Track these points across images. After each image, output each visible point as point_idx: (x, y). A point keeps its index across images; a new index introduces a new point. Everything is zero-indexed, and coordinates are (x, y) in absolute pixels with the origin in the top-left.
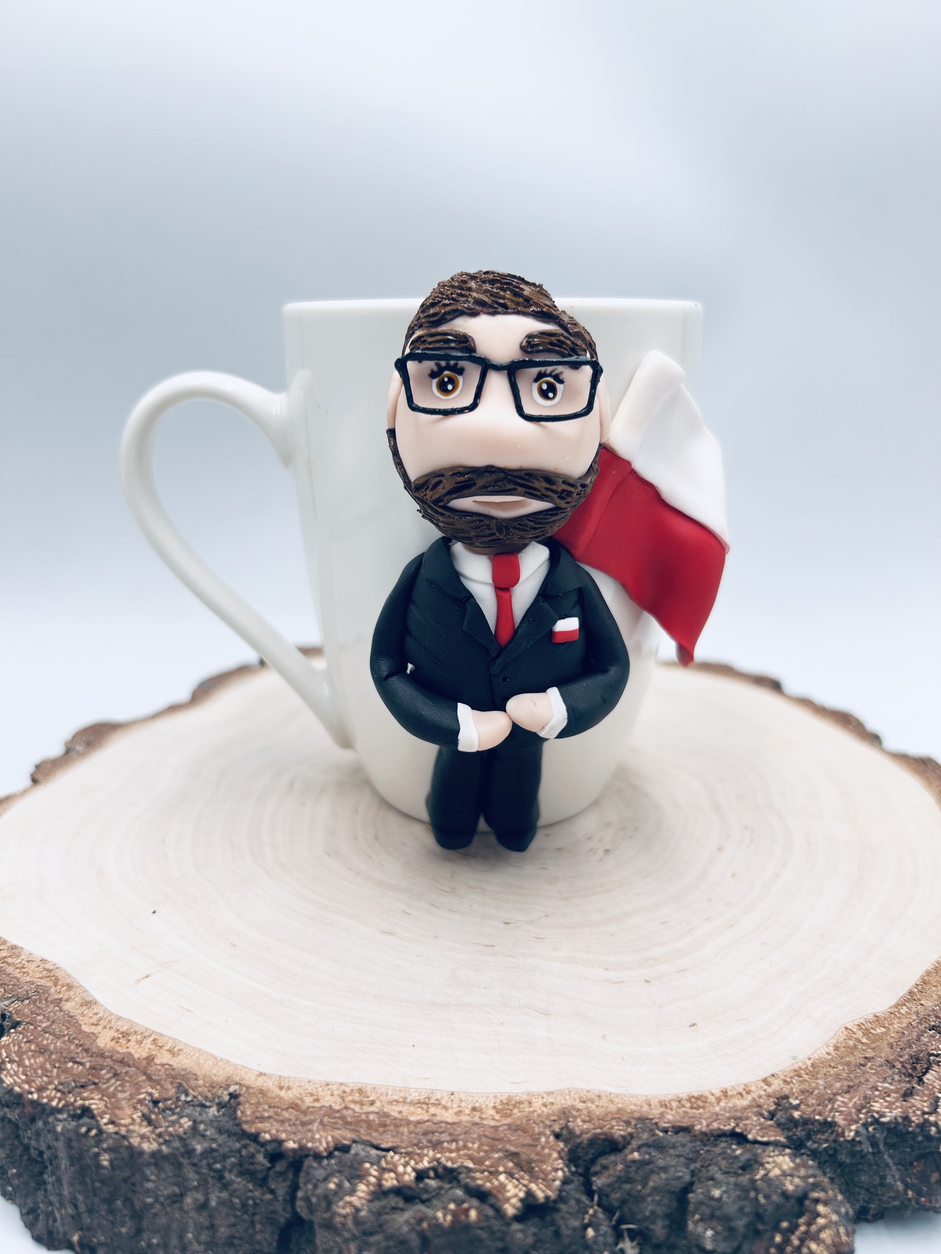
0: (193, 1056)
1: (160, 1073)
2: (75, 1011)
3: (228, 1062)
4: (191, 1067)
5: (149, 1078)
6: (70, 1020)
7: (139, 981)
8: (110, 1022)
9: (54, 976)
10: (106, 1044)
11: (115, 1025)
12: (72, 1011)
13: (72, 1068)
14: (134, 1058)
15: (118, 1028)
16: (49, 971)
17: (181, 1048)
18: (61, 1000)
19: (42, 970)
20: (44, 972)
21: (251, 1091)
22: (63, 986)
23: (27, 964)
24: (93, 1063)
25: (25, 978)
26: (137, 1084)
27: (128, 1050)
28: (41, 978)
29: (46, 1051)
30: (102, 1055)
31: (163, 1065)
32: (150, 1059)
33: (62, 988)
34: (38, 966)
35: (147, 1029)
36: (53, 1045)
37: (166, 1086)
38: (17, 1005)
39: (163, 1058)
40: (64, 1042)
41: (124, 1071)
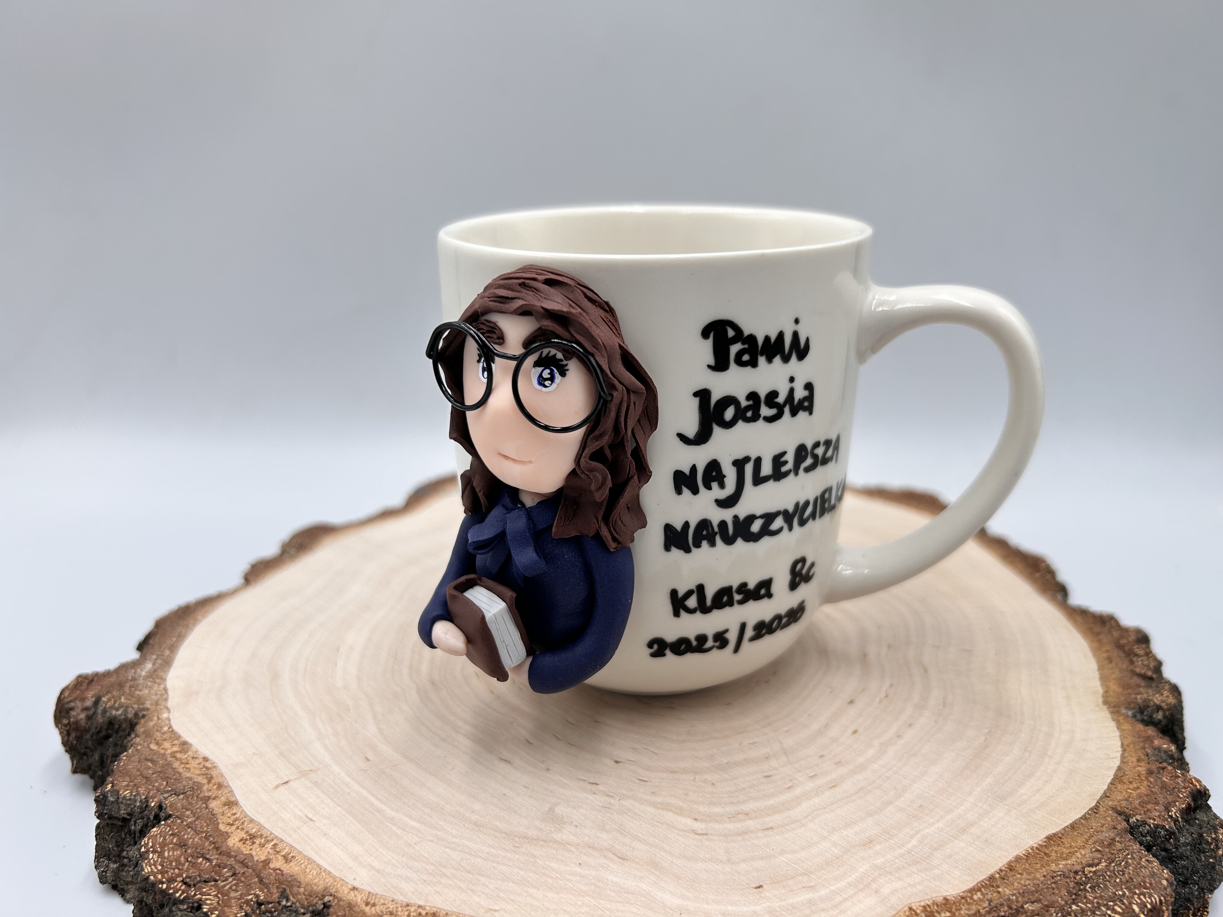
0: (302, 863)
1: (271, 877)
2: (217, 809)
3: (330, 873)
4: (297, 875)
5: (261, 881)
6: (212, 819)
7: (277, 787)
8: (243, 823)
9: (210, 774)
10: (234, 844)
11: (246, 827)
12: (215, 808)
13: (201, 863)
14: (253, 860)
15: (248, 830)
16: (208, 768)
17: (293, 854)
18: (209, 798)
19: (201, 767)
20: (204, 769)
21: (341, 903)
22: (214, 785)
23: (191, 760)
24: (219, 861)
25: (186, 773)
26: (248, 885)
27: (251, 852)
28: (199, 775)
29: (185, 845)
30: (229, 855)
31: (275, 870)
32: (267, 862)
33: (213, 786)
34: (200, 764)
35: (271, 833)
36: (192, 840)
37: (272, 891)
38: (173, 799)
39: (278, 863)
40: (201, 839)
41: (242, 871)
